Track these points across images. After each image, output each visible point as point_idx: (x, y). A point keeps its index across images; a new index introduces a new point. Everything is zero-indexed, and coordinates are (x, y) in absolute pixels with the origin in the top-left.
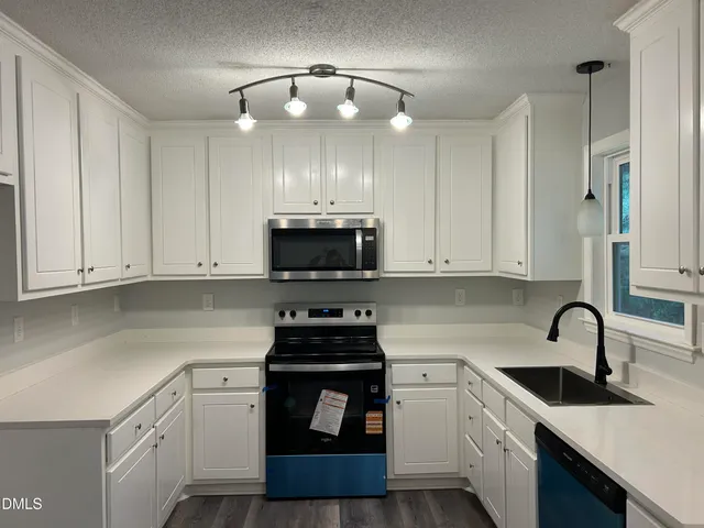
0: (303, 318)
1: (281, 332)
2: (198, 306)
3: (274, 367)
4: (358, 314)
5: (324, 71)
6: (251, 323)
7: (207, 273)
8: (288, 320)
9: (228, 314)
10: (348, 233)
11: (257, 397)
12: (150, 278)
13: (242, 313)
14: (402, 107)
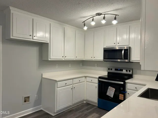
0: (113, 71)
1: (109, 73)
2: (94, 66)
4: (127, 71)
5: (99, 14)
7: (93, 59)
8: (110, 71)
9: (100, 68)
11: (97, 85)
12: (84, 60)
13: (102, 68)
14: (115, 19)
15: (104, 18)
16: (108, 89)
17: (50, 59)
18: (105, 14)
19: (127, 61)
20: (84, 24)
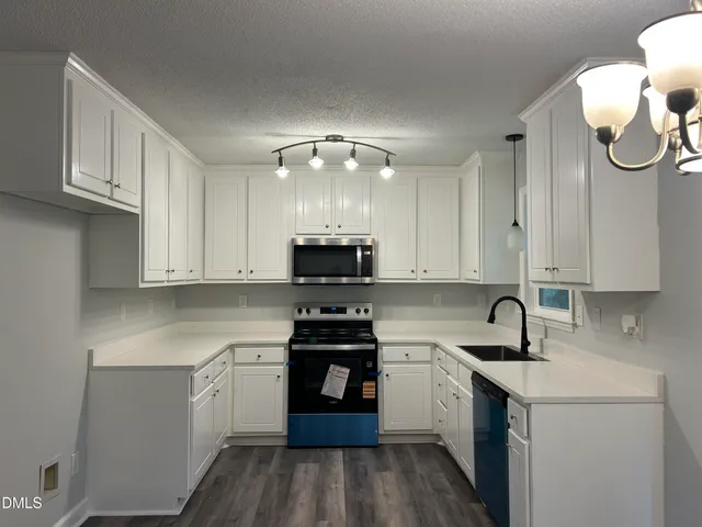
0: (316, 315)
1: (298, 325)
2: (236, 305)
3: (295, 347)
4: (358, 311)
5: (335, 139)
6: (275, 318)
7: (245, 278)
8: (304, 316)
9: (258, 311)
10: (351, 249)
11: (282, 370)
12: (201, 282)
13: (267, 310)
14: (388, 163)
15: (353, 154)
16: (328, 375)
17: (143, 281)
18: (355, 143)
19: (367, 280)
20: (280, 159)
